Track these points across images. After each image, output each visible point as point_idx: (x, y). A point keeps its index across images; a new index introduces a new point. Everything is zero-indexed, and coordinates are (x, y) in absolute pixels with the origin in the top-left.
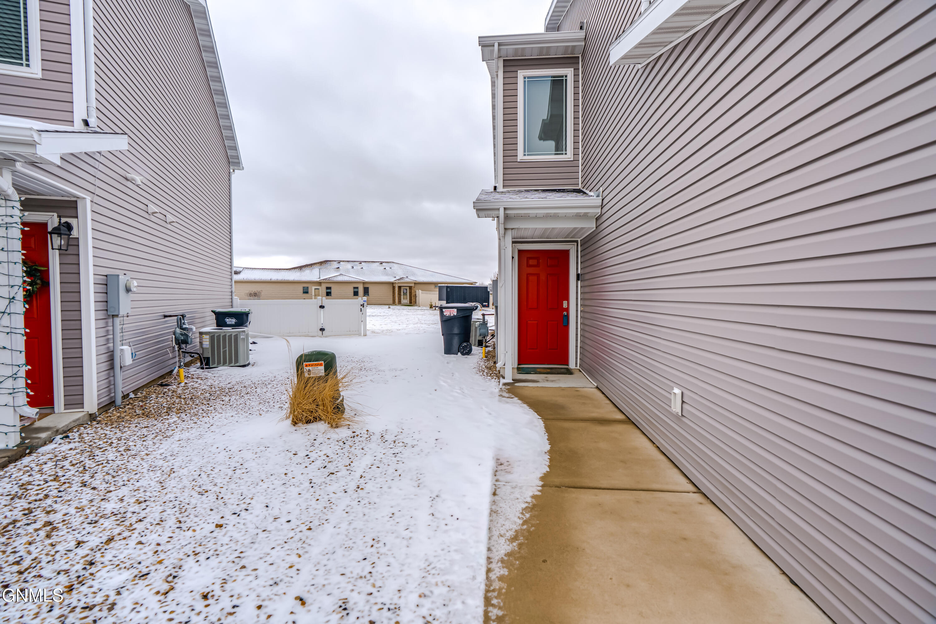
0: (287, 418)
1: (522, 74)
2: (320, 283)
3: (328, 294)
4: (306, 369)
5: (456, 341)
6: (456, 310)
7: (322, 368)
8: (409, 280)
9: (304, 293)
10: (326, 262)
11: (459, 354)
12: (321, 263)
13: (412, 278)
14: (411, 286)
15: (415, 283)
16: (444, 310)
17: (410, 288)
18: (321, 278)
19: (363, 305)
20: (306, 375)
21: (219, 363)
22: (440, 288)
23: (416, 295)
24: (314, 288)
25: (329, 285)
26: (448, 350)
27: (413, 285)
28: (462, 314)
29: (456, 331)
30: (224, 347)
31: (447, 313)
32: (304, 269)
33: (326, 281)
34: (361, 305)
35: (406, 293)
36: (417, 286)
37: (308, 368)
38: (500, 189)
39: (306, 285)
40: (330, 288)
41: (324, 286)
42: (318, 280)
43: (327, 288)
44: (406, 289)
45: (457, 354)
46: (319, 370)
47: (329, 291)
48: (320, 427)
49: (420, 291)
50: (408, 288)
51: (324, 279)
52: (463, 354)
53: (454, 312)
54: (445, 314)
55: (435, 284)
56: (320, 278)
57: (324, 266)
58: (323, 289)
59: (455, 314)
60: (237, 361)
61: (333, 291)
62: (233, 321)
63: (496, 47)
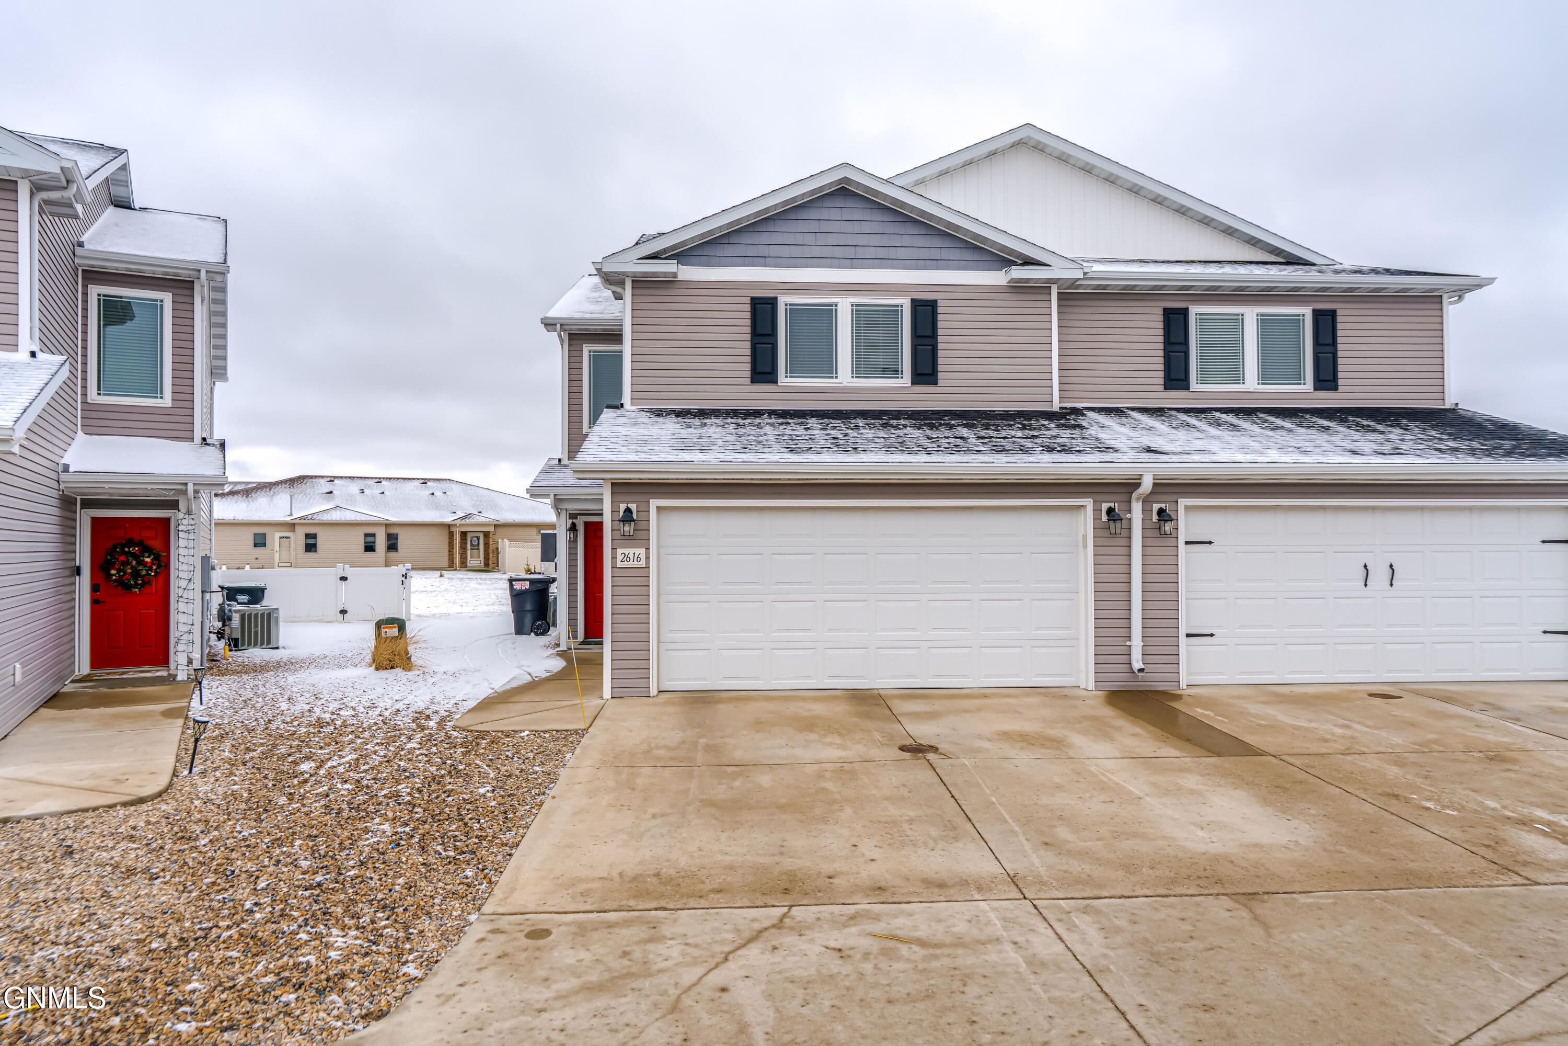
0: (370, 666)
1: (587, 348)
2: (292, 526)
3: (311, 547)
4: (383, 631)
5: (528, 619)
6: (528, 583)
7: (396, 629)
8: (484, 519)
9: (256, 545)
10: (302, 479)
11: (532, 634)
12: (292, 482)
13: (491, 516)
14: (489, 532)
15: (495, 526)
16: (514, 583)
17: (487, 535)
18: (295, 515)
19: (405, 576)
20: (383, 635)
21: (249, 644)
22: (545, 537)
23: (497, 548)
24: (278, 535)
25: (311, 530)
26: (519, 630)
27: (491, 529)
28: (535, 588)
29: (528, 607)
30: (256, 626)
31: (517, 586)
32: (254, 495)
33: (305, 521)
34: (403, 576)
35: (478, 544)
36: (499, 531)
37: (385, 630)
38: (565, 462)
39: (260, 530)
40: (314, 536)
41: (301, 533)
42: (288, 519)
43: (308, 536)
44: (478, 538)
45: (529, 635)
46: (394, 632)
47: (311, 541)
48: (398, 671)
49: (507, 542)
50: (481, 536)
51: (300, 518)
52: (537, 634)
53: (527, 585)
54: (515, 587)
55: (537, 527)
56: (291, 515)
57: (299, 488)
58: (298, 538)
59: (528, 587)
60: (269, 642)
61: (320, 542)
62: (246, 598)
63: (558, 326)
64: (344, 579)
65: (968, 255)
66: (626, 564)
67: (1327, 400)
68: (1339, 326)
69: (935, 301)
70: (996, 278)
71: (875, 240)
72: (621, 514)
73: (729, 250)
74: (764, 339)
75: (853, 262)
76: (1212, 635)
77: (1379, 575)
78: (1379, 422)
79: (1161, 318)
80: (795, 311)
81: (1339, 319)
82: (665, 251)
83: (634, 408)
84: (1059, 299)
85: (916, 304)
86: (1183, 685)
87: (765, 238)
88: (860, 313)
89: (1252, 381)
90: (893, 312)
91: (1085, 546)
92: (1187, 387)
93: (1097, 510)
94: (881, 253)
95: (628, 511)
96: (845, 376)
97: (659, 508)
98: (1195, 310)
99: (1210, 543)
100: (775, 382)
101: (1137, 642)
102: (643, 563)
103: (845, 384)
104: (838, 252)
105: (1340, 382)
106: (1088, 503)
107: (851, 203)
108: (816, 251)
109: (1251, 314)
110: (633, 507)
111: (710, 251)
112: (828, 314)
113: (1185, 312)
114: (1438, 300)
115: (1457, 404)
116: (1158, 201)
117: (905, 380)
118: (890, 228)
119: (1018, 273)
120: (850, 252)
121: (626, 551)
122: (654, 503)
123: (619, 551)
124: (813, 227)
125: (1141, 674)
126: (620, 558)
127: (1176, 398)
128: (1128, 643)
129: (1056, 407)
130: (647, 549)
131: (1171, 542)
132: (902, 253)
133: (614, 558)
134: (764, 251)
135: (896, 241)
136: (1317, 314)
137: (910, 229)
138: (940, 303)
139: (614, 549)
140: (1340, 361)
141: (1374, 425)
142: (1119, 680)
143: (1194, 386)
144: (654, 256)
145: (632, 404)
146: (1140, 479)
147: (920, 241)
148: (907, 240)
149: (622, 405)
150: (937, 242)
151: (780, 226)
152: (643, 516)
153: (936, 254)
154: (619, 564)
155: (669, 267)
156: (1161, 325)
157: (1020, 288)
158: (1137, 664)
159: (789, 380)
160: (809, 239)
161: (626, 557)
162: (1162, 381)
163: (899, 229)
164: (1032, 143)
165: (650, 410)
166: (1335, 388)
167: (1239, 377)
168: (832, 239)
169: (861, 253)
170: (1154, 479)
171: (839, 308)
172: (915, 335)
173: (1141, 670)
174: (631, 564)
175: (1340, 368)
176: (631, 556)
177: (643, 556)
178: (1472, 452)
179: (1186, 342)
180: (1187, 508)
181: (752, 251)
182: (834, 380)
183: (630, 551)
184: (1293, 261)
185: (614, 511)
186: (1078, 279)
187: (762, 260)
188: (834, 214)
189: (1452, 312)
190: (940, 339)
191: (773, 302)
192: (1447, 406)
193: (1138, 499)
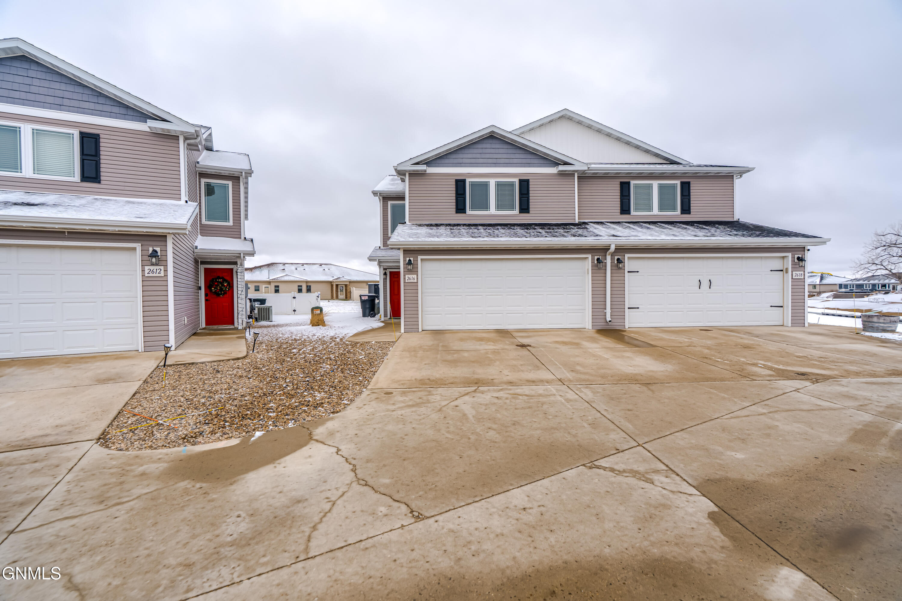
0: (310, 325)
1: (390, 203)
2: (269, 283)
3: (277, 291)
4: (314, 311)
5: (367, 311)
7: (319, 311)
8: (345, 279)
9: (255, 290)
10: (272, 264)
12: (269, 265)
13: (347, 278)
15: (350, 282)
17: (346, 285)
18: (271, 278)
20: (314, 313)
21: (261, 320)
22: (370, 286)
23: (350, 291)
24: (264, 286)
25: (277, 284)
26: (364, 315)
27: (348, 283)
28: (370, 299)
29: (368, 306)
30: (264, 313)
31: (363, 298)
32: (254, 270)
33: (274, 281)
34: (317, 297)
35: (343, 289)
36: (352, 284)
38: (382, 248)
39: (257, 284)
40: (278, 286)
41: (273, 286)
42: (268, 280)
43: (276, 286)
44: (343, 287)
45: (368, 317)
46: (319, 312)
47: (277, 289)
49: (354, 288)
50: (344, 286)
51: (272, 279)
52: (371, 317)
53: (367, 298)
55: (366, 282)
56: (269, 278)
57: (271, 268)
58: (272, 288)
60: (269, 319)
61: (280, 289)
62: (259, 303)
63: (379, 194)
64: (294, 298)
65: (541, 161)
66: (409, 281)
67: (686, 218)
68: (691, 188)
69: (528, 180)
70: (553, 170)
71: (505, 156)
72: (407, 262)
73: (447, 161)
74: (461, 196)
75: (496, 165)
76: (638, 308)
77: (705, 284)
78: (706, 226)
79: (619, 186)
80: (473, 185)
81: (691, 185)
82: (421, 161)
83: (410, 224)
84: (578, 179)
85: (521, 181)
86: (627, 327)
87: (461, 156)
88: (499, 185)
89: (656, 211)
90: (512, 185)
91: (588, 273)
92: (629, 213)
93: (593, 259)
94: (507, 161)
95: (410, 260)
96: (492, 210)
97: (421, 259)
98: (633, 182)
99: (638, 272)
100: (465, 213)
101: (608, 311)
102: (416, 281)
103: (493, 213)
104: (490, 161)
105: (691, 211)
106: (589, 256)
107: (494, 141)
108: (481, 161)
109: (655, 184)
110: (412, 259)
111: (438, 161)
112: (486, 186)
113: (628, 183)
114: (732, 177)
115: (739, 219)
116: (618, 139)
117: (517, 211)
118: (510, 151)
119: (561, 168)
120: (494, 161)
121: (409, 276)
122: (420, 257)
123: (407, 276)
124: (480, 151)
125: (610, 323)
126: (407, 278)
127: (625, 218)
128: (605, 311)
129: (577, 221)
130: (417, 275)
131: (622, 271)
132: (515, 161)
133: (405, 279)
134: (460, 161)
135: (512, 156)
136: (682, 183)
137: (518, 151)
138: (530, 181)
139: (404, 275)
140: (691, 202)
141: (704, 227)
142: (601, 325)
143: (633, 213)
144: (417, 164)
145: (409, 222)
146: (610, 246)
147: (522, 156)
148: (517, 156)
149: (405, 222)
150: (529, 156)
151: (466, 151)
152: (415, 262)
153: (529, 161)
154: (406, 281)
155: (423, 167)
156: (619, 188)
157: (562, 174)
158: (608, 319)
159: (471, 212)
160: (478, 156)
161: (409, 278)
162: (619, 211)
163: (514, 151)
164: (567, 117)
165: (416, 224)
166: (689, 213)
167: (650, 209)
168: (487, 156)
169: (499, 161)
170: (615, 246)
171: (490, 183)
172: (521, 193)
173: (610, 321)
174: (411, 281)
175: (691, 205)
176: (411, 278)
177: (415, 278)
178: (743, 235)
179: (629, 195)
180: (629, 258)
181: (456, 161)
182: (488, 212)
183: (410, 276)
184: (673, 162)
185: (404, 261)
186: (586, 170)
187: (460, 165)
188: (488, 146)
189: (737, 182)
190: (530, 195)
191: (464, 181)
192: (735, 220)
193: (609, 254)
